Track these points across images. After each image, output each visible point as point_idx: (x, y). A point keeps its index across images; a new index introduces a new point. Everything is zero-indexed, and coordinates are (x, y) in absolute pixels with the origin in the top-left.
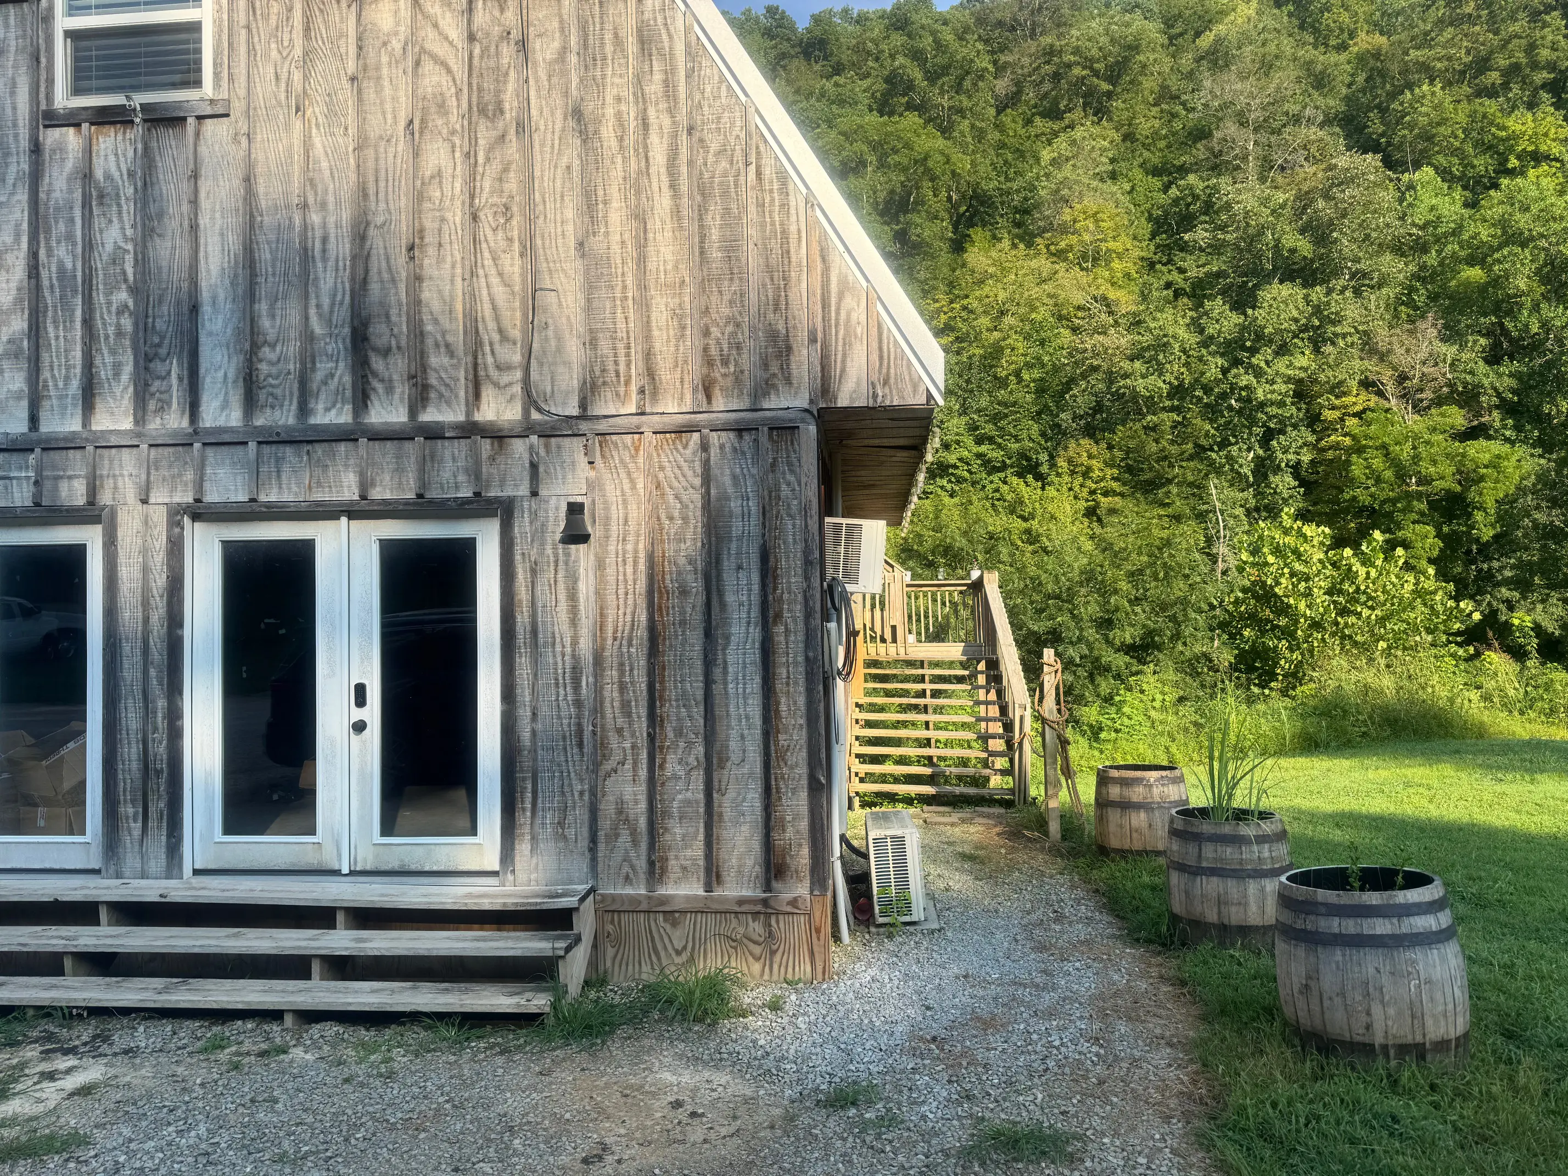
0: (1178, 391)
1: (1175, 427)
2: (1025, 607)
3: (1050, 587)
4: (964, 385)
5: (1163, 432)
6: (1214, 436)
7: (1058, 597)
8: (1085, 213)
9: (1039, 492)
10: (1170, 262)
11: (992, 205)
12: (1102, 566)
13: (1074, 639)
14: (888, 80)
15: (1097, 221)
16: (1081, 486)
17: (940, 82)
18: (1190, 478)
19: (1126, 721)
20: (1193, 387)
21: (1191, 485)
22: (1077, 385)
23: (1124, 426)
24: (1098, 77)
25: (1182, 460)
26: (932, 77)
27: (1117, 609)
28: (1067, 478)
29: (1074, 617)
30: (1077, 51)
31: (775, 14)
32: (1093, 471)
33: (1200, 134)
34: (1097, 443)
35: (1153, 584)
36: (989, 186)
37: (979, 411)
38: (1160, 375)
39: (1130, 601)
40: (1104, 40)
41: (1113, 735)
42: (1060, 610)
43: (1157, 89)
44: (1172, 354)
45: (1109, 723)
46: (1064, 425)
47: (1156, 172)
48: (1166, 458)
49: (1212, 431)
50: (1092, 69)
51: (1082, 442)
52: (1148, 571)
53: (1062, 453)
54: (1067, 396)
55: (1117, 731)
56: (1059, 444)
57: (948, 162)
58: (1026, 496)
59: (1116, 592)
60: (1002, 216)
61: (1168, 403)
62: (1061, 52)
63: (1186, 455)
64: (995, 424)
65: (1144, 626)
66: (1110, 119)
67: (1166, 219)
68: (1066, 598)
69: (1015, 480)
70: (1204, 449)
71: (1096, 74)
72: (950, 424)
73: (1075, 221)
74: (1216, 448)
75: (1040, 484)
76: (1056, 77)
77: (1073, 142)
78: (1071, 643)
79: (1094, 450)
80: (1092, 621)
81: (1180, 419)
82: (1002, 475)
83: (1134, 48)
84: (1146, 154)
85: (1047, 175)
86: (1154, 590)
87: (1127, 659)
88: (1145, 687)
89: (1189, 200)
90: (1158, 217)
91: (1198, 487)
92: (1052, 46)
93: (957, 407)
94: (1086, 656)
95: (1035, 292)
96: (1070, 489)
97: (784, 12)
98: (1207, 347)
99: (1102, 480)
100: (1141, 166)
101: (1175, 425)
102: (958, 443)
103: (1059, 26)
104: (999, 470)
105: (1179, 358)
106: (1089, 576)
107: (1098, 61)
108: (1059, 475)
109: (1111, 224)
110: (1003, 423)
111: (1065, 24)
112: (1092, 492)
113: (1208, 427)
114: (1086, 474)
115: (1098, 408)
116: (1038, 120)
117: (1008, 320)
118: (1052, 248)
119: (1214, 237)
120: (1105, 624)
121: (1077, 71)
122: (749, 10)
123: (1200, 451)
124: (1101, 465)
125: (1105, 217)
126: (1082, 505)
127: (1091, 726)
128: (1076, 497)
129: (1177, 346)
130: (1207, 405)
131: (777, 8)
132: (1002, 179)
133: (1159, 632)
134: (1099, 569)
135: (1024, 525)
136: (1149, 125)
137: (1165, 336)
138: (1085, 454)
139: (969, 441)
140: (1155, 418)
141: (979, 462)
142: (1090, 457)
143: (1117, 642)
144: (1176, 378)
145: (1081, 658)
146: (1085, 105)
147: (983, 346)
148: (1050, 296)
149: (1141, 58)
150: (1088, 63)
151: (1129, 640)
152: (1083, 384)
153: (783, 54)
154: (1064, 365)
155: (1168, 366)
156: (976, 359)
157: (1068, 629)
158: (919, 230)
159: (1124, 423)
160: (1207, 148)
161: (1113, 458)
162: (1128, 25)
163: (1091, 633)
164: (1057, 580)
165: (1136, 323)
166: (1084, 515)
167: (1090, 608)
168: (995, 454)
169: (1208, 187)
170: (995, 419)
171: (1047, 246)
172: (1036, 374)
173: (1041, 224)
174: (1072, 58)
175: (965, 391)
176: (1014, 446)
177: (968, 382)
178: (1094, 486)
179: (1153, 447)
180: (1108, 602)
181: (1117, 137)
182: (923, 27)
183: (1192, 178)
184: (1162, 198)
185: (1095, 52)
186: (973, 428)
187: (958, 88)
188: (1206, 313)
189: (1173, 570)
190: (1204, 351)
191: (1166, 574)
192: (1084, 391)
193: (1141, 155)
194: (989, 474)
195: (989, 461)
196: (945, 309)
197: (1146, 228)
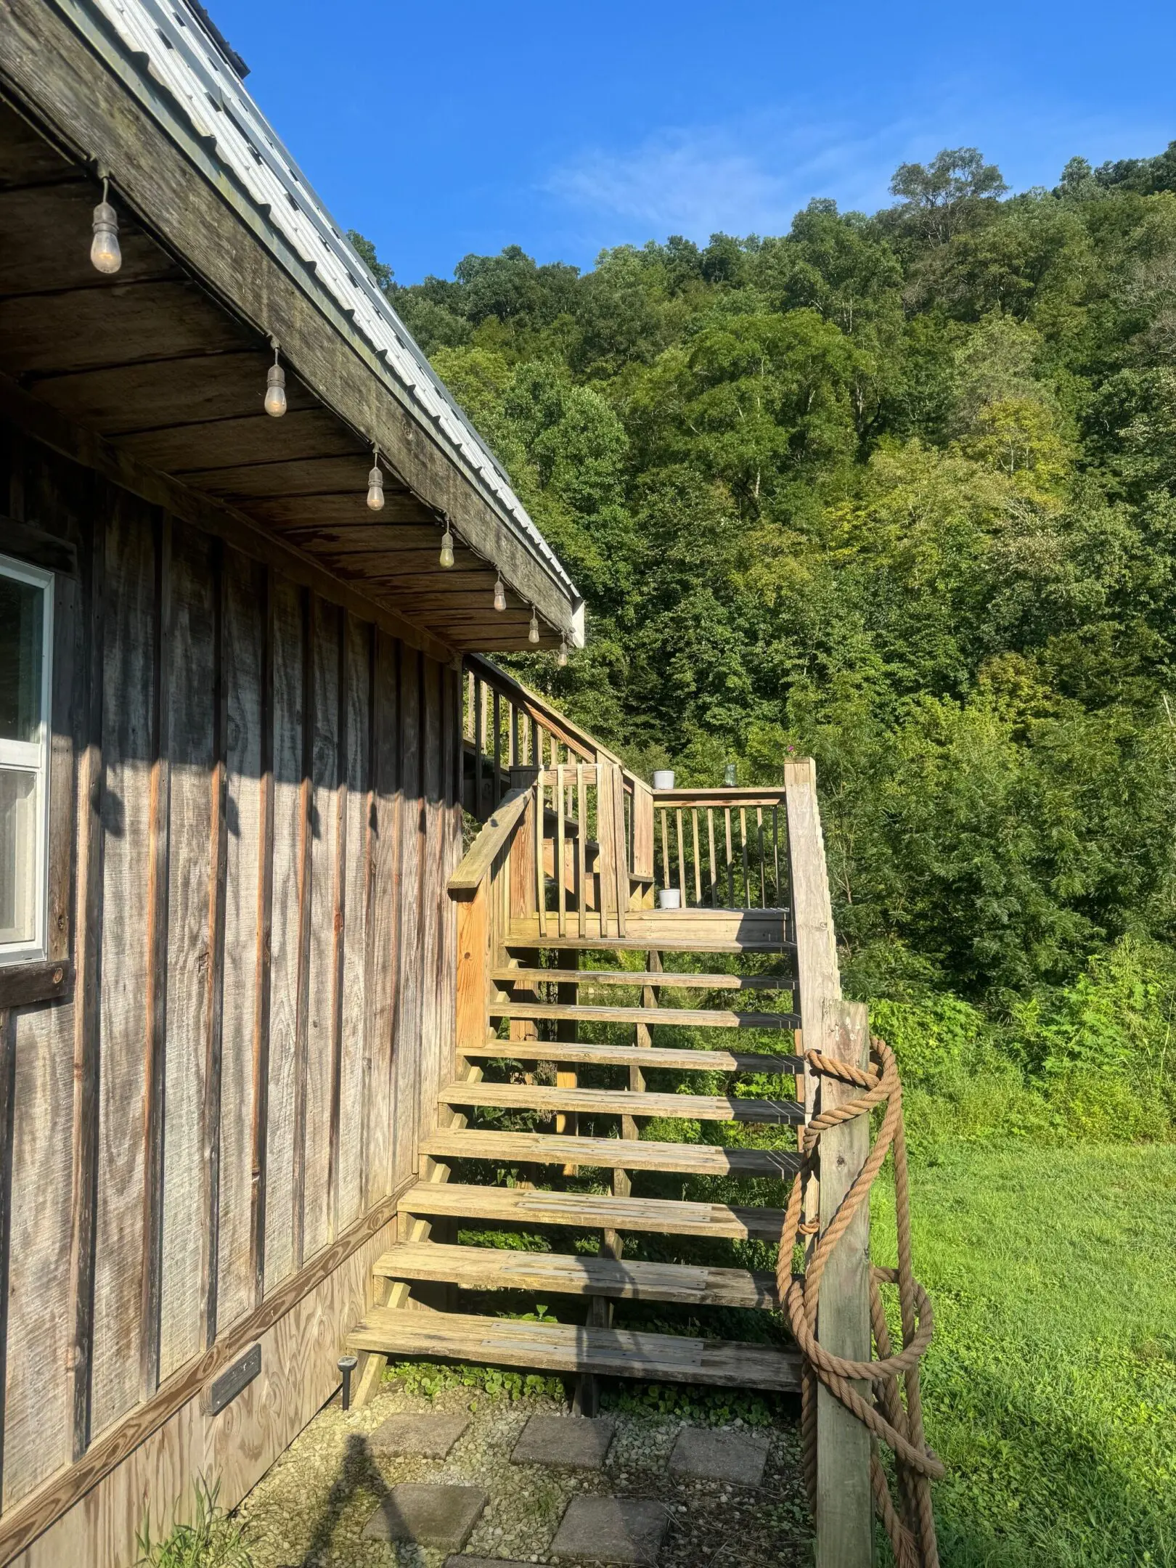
0: (1118, 596)
1: (1117, 638)
2: (927, 843)
3: (963, 815)
4: (871, 598)
5: (1104, 642)
6: (1163, 646)
7: (976, 829)
8: (1004, 411)
9: (958, 712)
10: (1102, 464)
11: (902, 412)
12: (1037, 785)
13: (1000, 889)
14: (787, 288)
15: (1017, 420)
16: (1008, 705)
17: (843, 285)
18: (1138, 695)
19: (1089, 1038)
20: (1137, 591)
21: (1138, 703)
22: (1001, 593)
23: (1057, 636)
24: (1018, 275)
25: (1126, 675)
26: (835, 279)
27: (1062, 847)
28: (991, 697)
29: (998, 857)
30: (993, 247)
31: (679, 244)
32: (1021, 688)
33: (1132, 328)
34: (1025, 657)
35: (1114, 810)
36: (898, 391)
37: (887, 626)
38: (1098, 578)
39: (1079, 834)
40: (1023, 236)
41: (1067, 1062)
42: (978, 847)
43: (1083, 288)
44: (1111, 553)
45: (1060, 1041)
46: (986, 638)
47: (1084, 371)
48: (1107, 672)
49: (1162, 641)
50: (1010, 266)
51: (1007, 656)
52: (1106, 792)
53: (984, 668)
54: (989, 606)
55: (1074, 1056)
56: (980, 661)
57: (849, 357)
58: (942, 717)
59: (1059, 822)
60: (913, 422)
61: (1108, 610)
62: (976, 250)
63: (1132, 668)
64: (906, 640)
65: (1101, 870)
66: (1032, 320)
67: (1097, 417)
68: (986, 830)
69: (929, 700)
70: (1153, 663)
71: (1016, 271)
72: (854, 640)
73: (994, 420)
74: (1166, 660)
75: (958, 703)
76: (971, 277)
77: (991, 338)
78: (996, 894)
79: (1023, 664)
80: (1025, 862)
81: (1123, 628)
82: (915, 696)
83: (1057, 241)
84: (1073, 355)
85: (963, 374)
86: (1116, 818)
87: (1077, 917)
88: (1115, 970)
89: (1124, 395)
90: (1088, 417)
91: (1147, 707)
92: (966, 244)
93: (863, 621)
94: (1017, 914)
95: (950, 492)
96: (995, 709)
97: (687, 242)
98: (1153, 545)
99: (1032, 699)
100: (1067, 366)
101: (1117, 635)
102: (863, 660)
103: (973, 226)
104: (910, 690)
105: (1120, 558)
106: (1021, 801)
107: (1018, 257)
108: (981, 693)
109: (1035, 421)
110: (916, 637)
111: (980, 224)
112: (1021, 713)
113: (1156, 636)
114: (1014, 691)
115: (1025, 618)
116: (951, 323)
117: (921, 525)
118: (969, 450)
119: (1156, 430)
120: (1045, 866)
121: (994, 269)
122: (653, 243)
123: (1147, 667)
124: (1031, 682)
125: (1027, 414)
126: (1009, 726)
127: (1028, 1044)
128: (1002, 719)
129: (1117, 544)
130: (1154, 612)
131: (681, 239)
132: (912, 383)
133: (1125, 880)
134: (1033, 789)
135: (940, 750)
136: (1075, 323)
137: (1102, 533)
138: (1011, 670)
139: (877, 659)
140: (1093, 628)
141: (888, 682)
142: (1018, 672)
143: (1062, 893)
144: (1117, 581)
145: (1010, 916)
146: (1003, 306)
147: (893, 556)
148: (967, 498)
149: (1065, 251)
150: (1006, 259)
151: (1079, 890)
152: (1007, 592)
153: (683, 276)
154: (985, 571)
155: (1107, 567)
156: (885, 571)
157: (990, 874)
158: (818, 432)
159: (1056, 634)
160: (1142, 342)
161: (1045, 674)
162: (1049, 218)
163: (1024, 881)
164: (973, 806)
165: (1067, 526)
166: (1011, 740)
167: (1023, 845)
168: (906, 673)
169: (1145, 380)
170: (905, 635)
171: (963, 449)
172: (953, 584)
173: (956, 426)
174: (988, 255)
175: (872, 604)
176: (929, 664)
177: (875, 594)
178: (1022, 706)
179: (1091, 660)
180: (1049, 837)
181: (1040, 337)
182: (824, 230)
183: (1126, 372)
184: (1092, 397)
185: (1013, 247)
186: (879, 644)
187: (863, 291)
188: (1151, 508)
189: (1141, 790)
190: (1149, 549)
191: (1132, 794)
192: (1008, 599)
193: (1067, 354)
194: (900, 695)
195: (900, 680)
196: (848, 517)
197: (1074, 429)
